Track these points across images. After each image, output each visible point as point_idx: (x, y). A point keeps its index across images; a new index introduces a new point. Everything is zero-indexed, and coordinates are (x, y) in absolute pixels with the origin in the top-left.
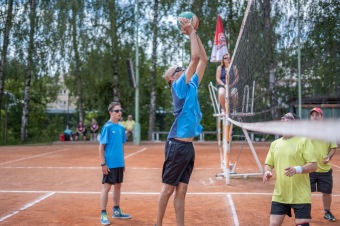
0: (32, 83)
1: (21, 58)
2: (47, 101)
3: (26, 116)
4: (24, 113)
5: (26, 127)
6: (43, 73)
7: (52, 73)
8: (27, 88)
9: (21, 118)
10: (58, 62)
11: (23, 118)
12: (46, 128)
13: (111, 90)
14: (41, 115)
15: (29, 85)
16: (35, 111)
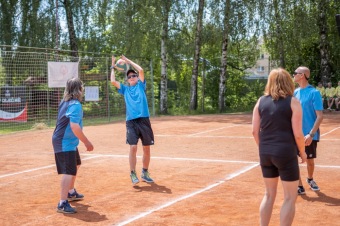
0: (229, 46)
1: (218, 22)
2: (246, 67)
3: (224, 83)
4: (222, 80)
5: (224, 95)
6: (240, 36)
7: (250, 35)
8: (224, 52)
9: (218, 85)
10: (257, 23)
11: (221, 84)
12: (244, 95)
13: (318, 51)
14: (238, 82)
15: (225, 50)
16: (233, 78)
